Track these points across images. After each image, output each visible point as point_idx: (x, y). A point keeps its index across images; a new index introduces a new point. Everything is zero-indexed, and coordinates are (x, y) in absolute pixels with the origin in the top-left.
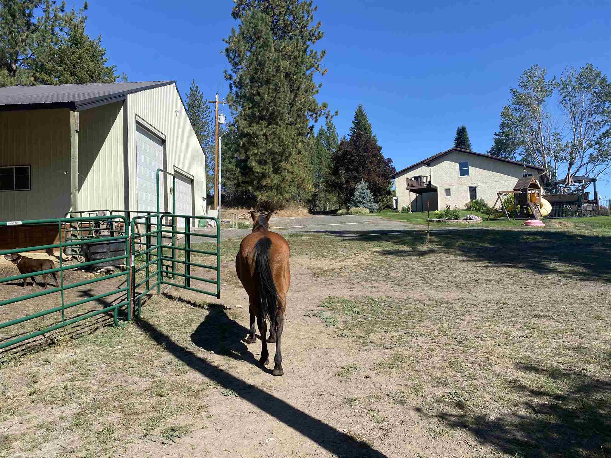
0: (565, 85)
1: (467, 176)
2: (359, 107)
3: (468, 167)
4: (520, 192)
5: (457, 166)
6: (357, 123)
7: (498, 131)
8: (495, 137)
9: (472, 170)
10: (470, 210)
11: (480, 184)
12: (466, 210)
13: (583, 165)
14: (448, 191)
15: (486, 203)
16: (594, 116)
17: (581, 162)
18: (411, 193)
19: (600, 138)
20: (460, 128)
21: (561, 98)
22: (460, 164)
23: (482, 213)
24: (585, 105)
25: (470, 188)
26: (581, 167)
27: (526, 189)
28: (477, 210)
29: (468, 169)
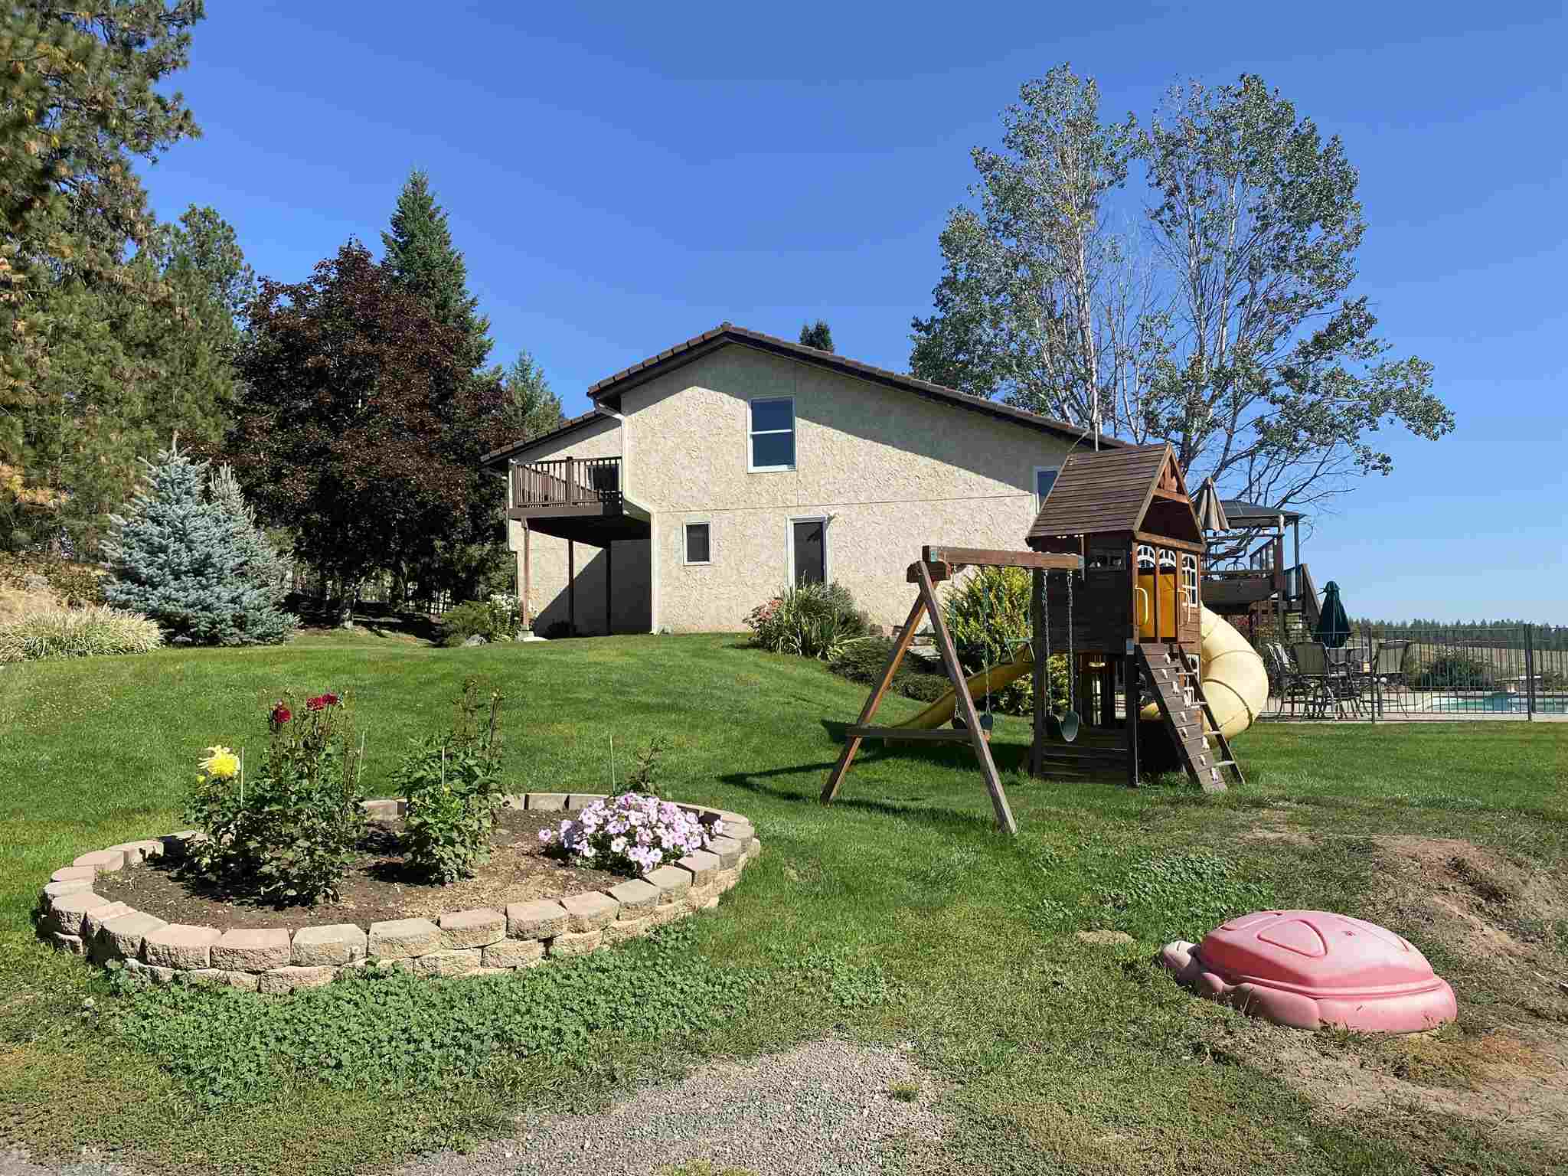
0: (1172, 146)
1: (784, 468)
2: (415, 184)
3: (791, 425)
4: (1074, 561)
5: (740, 412)
6: (403, 248)
7: (929, 311)
8: (914, 332)
9: (807, 434)
10: (771, 649)
11: (840, 510)
12: (755, 645)
13: (1233, 460)
14: (700, 535)
15: (858, 607)
16: (1270, 275)
17: (1227, 449)
18: (533, 534)
19: (1305, 352)
20: (812, 328)
21: (1158, 197)
22: (754, 407)
23: (833, 669)
24: (1238, 231)
25: (800, 527)
26: (1225, 465)
27: (1127, 538)
28: (809, 650)
29: (792, 436)
